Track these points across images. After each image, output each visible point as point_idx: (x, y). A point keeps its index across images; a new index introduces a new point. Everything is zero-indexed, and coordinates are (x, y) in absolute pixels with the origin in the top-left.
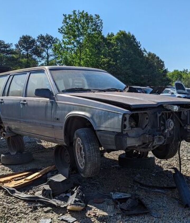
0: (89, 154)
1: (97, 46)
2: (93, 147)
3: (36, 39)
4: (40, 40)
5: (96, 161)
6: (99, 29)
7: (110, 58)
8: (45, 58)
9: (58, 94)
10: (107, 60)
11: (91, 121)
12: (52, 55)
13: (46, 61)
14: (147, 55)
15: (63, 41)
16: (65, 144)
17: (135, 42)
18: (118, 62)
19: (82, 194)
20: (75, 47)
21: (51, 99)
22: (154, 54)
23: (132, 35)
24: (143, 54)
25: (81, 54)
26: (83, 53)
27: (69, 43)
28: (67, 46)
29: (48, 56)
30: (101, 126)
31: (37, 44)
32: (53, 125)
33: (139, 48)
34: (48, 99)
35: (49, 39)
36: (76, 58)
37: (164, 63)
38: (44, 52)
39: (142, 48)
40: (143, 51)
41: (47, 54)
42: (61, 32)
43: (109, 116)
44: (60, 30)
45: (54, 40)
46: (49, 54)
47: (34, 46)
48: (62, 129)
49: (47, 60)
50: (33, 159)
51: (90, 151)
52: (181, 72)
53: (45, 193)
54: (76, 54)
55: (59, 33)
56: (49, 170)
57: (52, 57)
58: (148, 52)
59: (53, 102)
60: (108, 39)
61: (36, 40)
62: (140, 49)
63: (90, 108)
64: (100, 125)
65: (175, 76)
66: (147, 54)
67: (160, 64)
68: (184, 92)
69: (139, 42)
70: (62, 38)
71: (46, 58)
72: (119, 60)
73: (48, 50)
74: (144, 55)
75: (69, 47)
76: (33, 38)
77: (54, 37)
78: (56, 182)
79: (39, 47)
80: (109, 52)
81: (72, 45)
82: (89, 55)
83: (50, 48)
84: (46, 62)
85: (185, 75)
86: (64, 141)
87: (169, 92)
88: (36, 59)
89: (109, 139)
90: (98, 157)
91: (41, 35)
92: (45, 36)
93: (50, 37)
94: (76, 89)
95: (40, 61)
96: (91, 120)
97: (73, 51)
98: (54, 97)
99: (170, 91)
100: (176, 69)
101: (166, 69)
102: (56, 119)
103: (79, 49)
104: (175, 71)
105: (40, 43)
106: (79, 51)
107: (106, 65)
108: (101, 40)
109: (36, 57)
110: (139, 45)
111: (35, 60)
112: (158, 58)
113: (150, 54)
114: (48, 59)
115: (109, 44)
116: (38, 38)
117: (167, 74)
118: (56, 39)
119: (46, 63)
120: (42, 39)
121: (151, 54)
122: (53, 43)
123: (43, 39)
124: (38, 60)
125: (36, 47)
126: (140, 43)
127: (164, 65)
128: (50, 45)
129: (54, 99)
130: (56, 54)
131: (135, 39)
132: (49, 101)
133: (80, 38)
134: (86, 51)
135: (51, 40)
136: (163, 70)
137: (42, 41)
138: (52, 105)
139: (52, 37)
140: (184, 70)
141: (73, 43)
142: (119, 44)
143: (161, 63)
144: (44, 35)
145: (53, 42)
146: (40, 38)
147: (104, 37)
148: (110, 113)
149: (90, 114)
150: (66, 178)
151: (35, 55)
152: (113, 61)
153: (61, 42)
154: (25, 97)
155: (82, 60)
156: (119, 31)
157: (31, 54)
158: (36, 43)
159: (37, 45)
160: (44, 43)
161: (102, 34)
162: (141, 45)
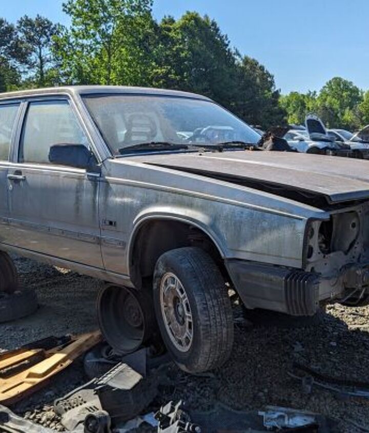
0: (207, 321)
1: (143, 42)
2: (215, 302)
3: (16, 25)
4: (25, 29)
5: (224, 336)
6: (146, 8)
7: (169, 67)
8: (35, 65)
9: (110, 158)
10: (164, 72)
11: (211, 234)
12: (49, 59)
13: (38, 71)
14: (241, 62)
15: (73, 30)
16: (131, 285)
17: (219, 36)
18: (185, 75)
19: (194, 428)
20: (98, 43)
21: (90, 172)
22: (254, 60)
23: (212, 21)
24: (234, 59)
25: (110, 57)
26: (114, 57)
27: (86, 35)
28: (80, 41)
29: (42, 61)
30: (242, 248)
31: (18, 36)
32: (98, 238)
33: (226, 48)
34: (84, 171)
35: (43, 25)
36: (101, 66)
37: (274, 78)
38: (33, 53)
39: (232, 47)
40: (234, 54)
41: (40, 57)
42: (69, 12)
43: (265, 224)
44: (66, 7)
45: (54, 28)
46: (44, 58)
47: (12, 40)
48: (124, 249)
49: (40, 70)
50: (39, 307)
51: (209, 312)
52: (303, 96)
53: (94, 426)
54: (101, 58)
55: (65, 13)
56: (87, 346)
57: (51, 64)
58: (243, 57)
59: (98, 179)
60: (165, 28)
61: (15, 27)
62: (229, 50)
63: (204, 198)
64: (239, 246)
65: (292, 105)
66: (242, 59)
67: (267, 80)
68: (323, 137)
69: (226, 37)
70: (71, 25)
71: (37, 66)
72: (187, 72)
73: (42, 50)
74: (236, 62)
75: (85, 44)
76: (10, 24)
77: (54, 22)
78: (119, 390)
79: (22, 43)
80: (167, 56)
81: (91, 40)
82: (127, 60)
83: (45, 45)
84: (38, 75)
85: (310, 103)
86: (128, 278)
87: (295, 138)
88: (17, 67)
89: (265, 285)
90: (227, 328)
91: (26, 17)
92: (34, 20)
93: (46, 22)
94: (153, 146)
95: (25, 72)
96: (212, 232)
97: (94, 51)
98: (99, 165)
99: (296, 135)
100: (295, 91)
101: (277, 91)
102: (108, 223)
103: (107, 49)
104: (293, 94)
105: (24, 34)
106: (106, 51)
107: (161, 82)
108: (150, 31)
109: (18, 64)
110: (226, 42)
111: (13, 69)
112: (261, 68)
113: (246, 61)
114: (41, 68)
115: (165, 39)
116: (21, 23)
117: (280, 100)
118: (57, 27)
119: (38, 77)
120: (28, 25)
121: (249, 61)
122: (51, 34)
123: (31, 25)
124: (22, 70)
125: (17, 43)
126: (228, 37)
127: (274, 82)
128: (46, 38)
129: (99, 170)
130: (59, 57)
131: (217, 30)
132: (86, 177)
133: (108, 25)
134: (121, 52)
135: (46, 27)
136: (273, 92)
137: (27, 29)
138: (95, 186)
139: (48, 22)
140: (308, 92)
141: (94, 35)
142: (186, 40)
143: (269, 79)
144: (33, 17)
145: (52, 32)
146: (23, 24)
147: (156, 25)
148: (267, 215)
149: (207, 215)
150: (141, 374)
151: (15, 60)
152: (176, 74)
153: (70, 31)
154: (19, 162)
155: (112, 70)
156: (185, 14)
157: (5, 57)
158: (16, 33)
159: (18, 39)
160: (32, 34)
161: (151, 17)
162: (229, 42)
